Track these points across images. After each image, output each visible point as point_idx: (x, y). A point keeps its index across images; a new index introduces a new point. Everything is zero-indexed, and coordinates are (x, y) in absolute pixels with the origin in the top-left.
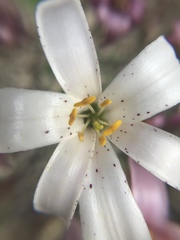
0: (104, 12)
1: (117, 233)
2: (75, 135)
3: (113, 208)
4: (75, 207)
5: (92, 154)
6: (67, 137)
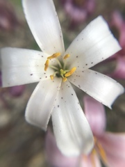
0: (69, 7)
1: (73, 131)
2: (49, 78)
3: (71, 117)
4: (49, 118)
5: (59, 89)
6: (44, 79)
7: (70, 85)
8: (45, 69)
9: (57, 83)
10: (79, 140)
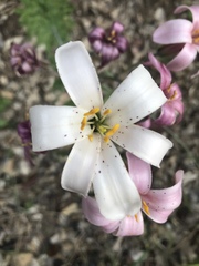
2: (85, 137)
6: (80, 139)
7: (112, 144)
8: (82, 128)
9: (96, 143)
10: (125, 205)
